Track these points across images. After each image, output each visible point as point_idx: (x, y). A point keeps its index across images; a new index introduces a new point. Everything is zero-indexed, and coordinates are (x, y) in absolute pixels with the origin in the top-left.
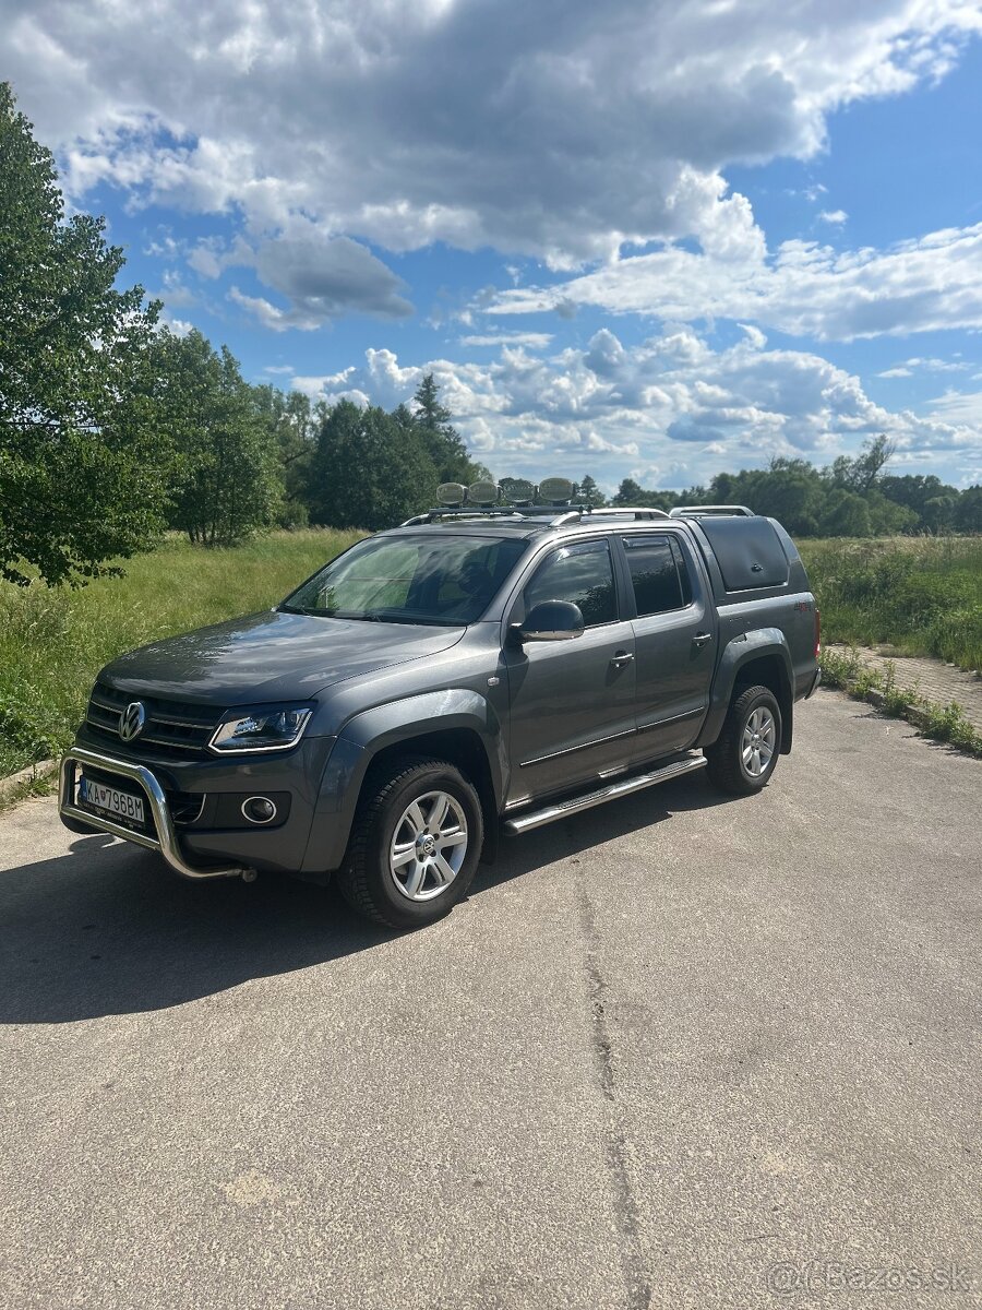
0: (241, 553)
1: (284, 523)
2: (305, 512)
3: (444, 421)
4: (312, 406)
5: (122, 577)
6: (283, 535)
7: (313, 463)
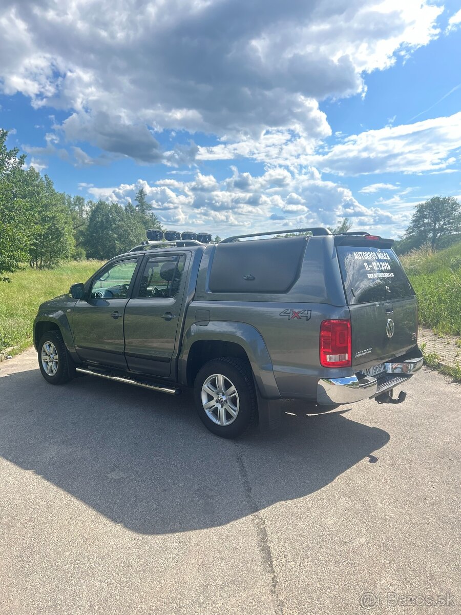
0: (56, 271)
1: (75, 257)
2: (84, 252)
3: (150, 210)
4: (86, 202)
5: (9, 282)
6: (74, 263)
7: (87, 230)
